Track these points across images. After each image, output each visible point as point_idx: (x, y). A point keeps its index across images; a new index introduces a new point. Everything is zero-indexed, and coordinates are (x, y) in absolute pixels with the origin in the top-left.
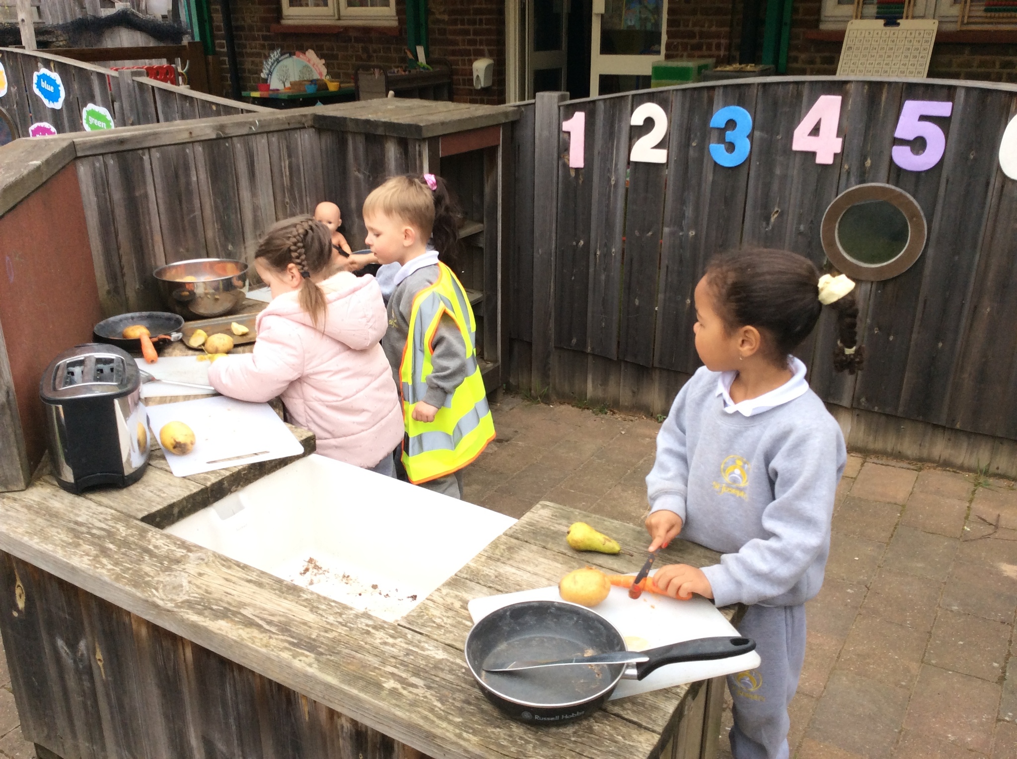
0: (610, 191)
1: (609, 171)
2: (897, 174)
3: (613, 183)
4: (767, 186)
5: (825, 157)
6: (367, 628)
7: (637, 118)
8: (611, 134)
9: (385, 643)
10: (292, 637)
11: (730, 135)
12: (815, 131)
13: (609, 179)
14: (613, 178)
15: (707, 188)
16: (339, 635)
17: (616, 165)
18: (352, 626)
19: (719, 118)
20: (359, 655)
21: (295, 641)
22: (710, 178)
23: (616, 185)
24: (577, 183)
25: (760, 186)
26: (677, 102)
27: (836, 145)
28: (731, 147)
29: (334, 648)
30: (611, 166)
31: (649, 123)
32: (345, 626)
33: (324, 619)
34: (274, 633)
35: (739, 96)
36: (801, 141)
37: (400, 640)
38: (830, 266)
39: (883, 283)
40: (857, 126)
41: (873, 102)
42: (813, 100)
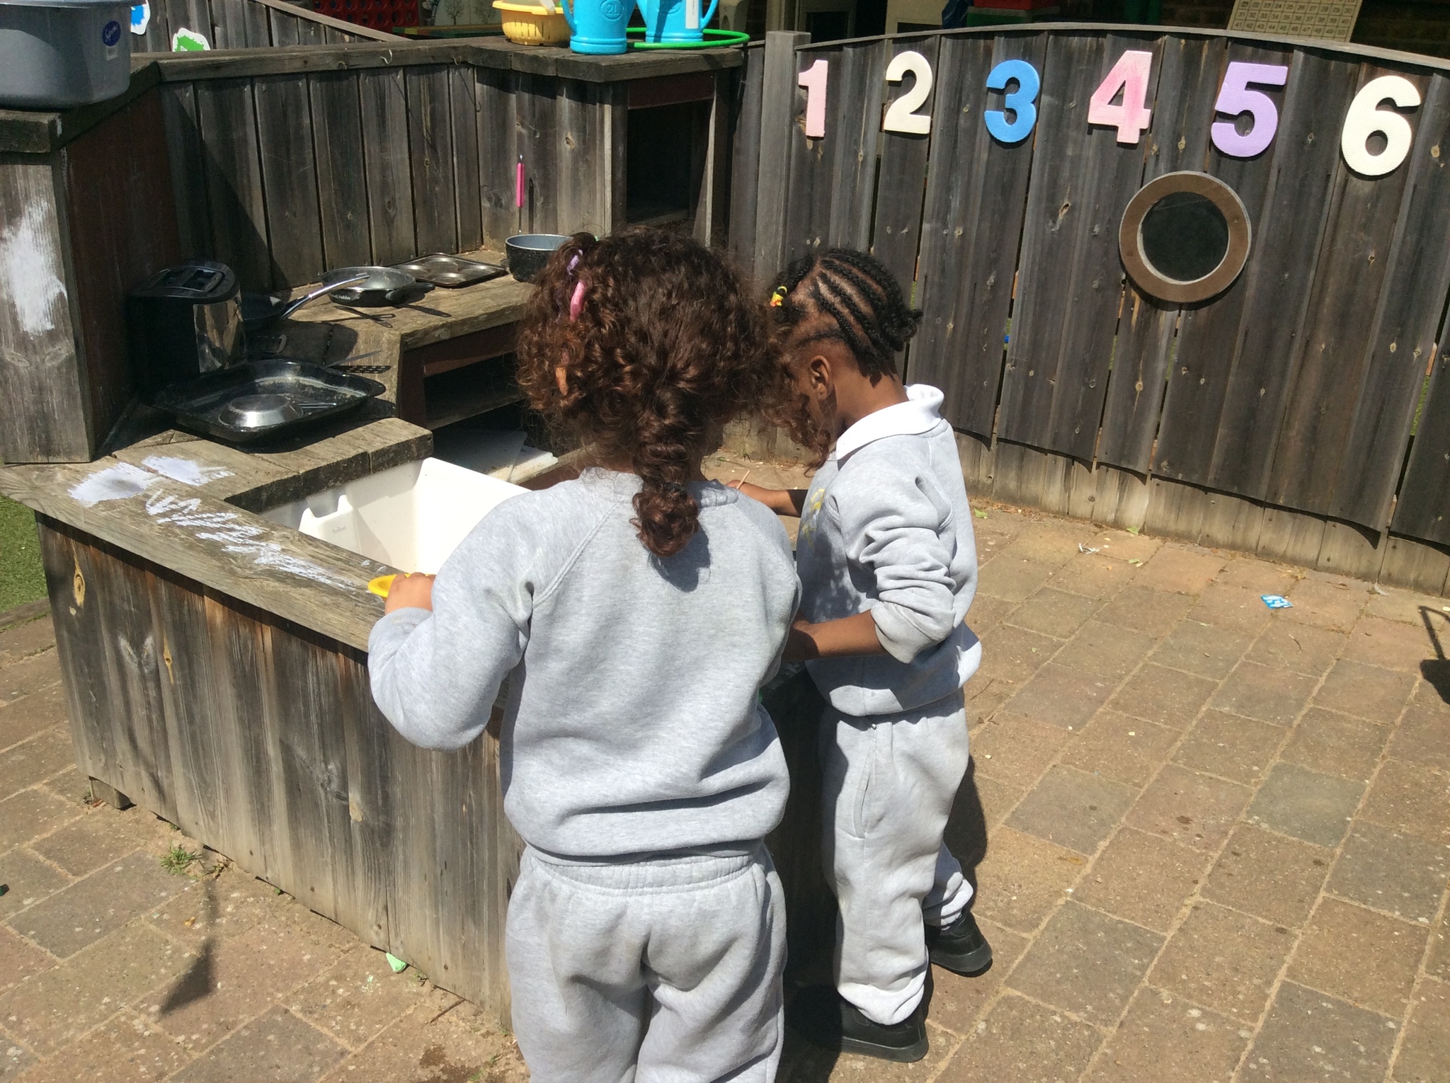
0: (856, 169)
1: (856, 142)
2: (1218, 159)
3: (860, 159)
4: (1056, 171)
7: (894, 71)
8: (860, 91)
11: (1011, 99)
12: (1117, 99)
13: (856, 153)
14: (861, 153)
15: (980, 170)
17: (865, 134)
19: (997, 76)
22: (985, 156)
23: (864, 162)
24: (815, 158)
25: (1047, 170)
26: (945, 52)
27: (1144, 118)
28: (1012, 114)
30: (860, 136)
31: (910, 78)
35: (1025, 47)
36: (1099, 111)
38: (1130, 281)
39: (1194, 306)
40: (1170, 93)
41: (1190, 62)
42: (1116, 57)
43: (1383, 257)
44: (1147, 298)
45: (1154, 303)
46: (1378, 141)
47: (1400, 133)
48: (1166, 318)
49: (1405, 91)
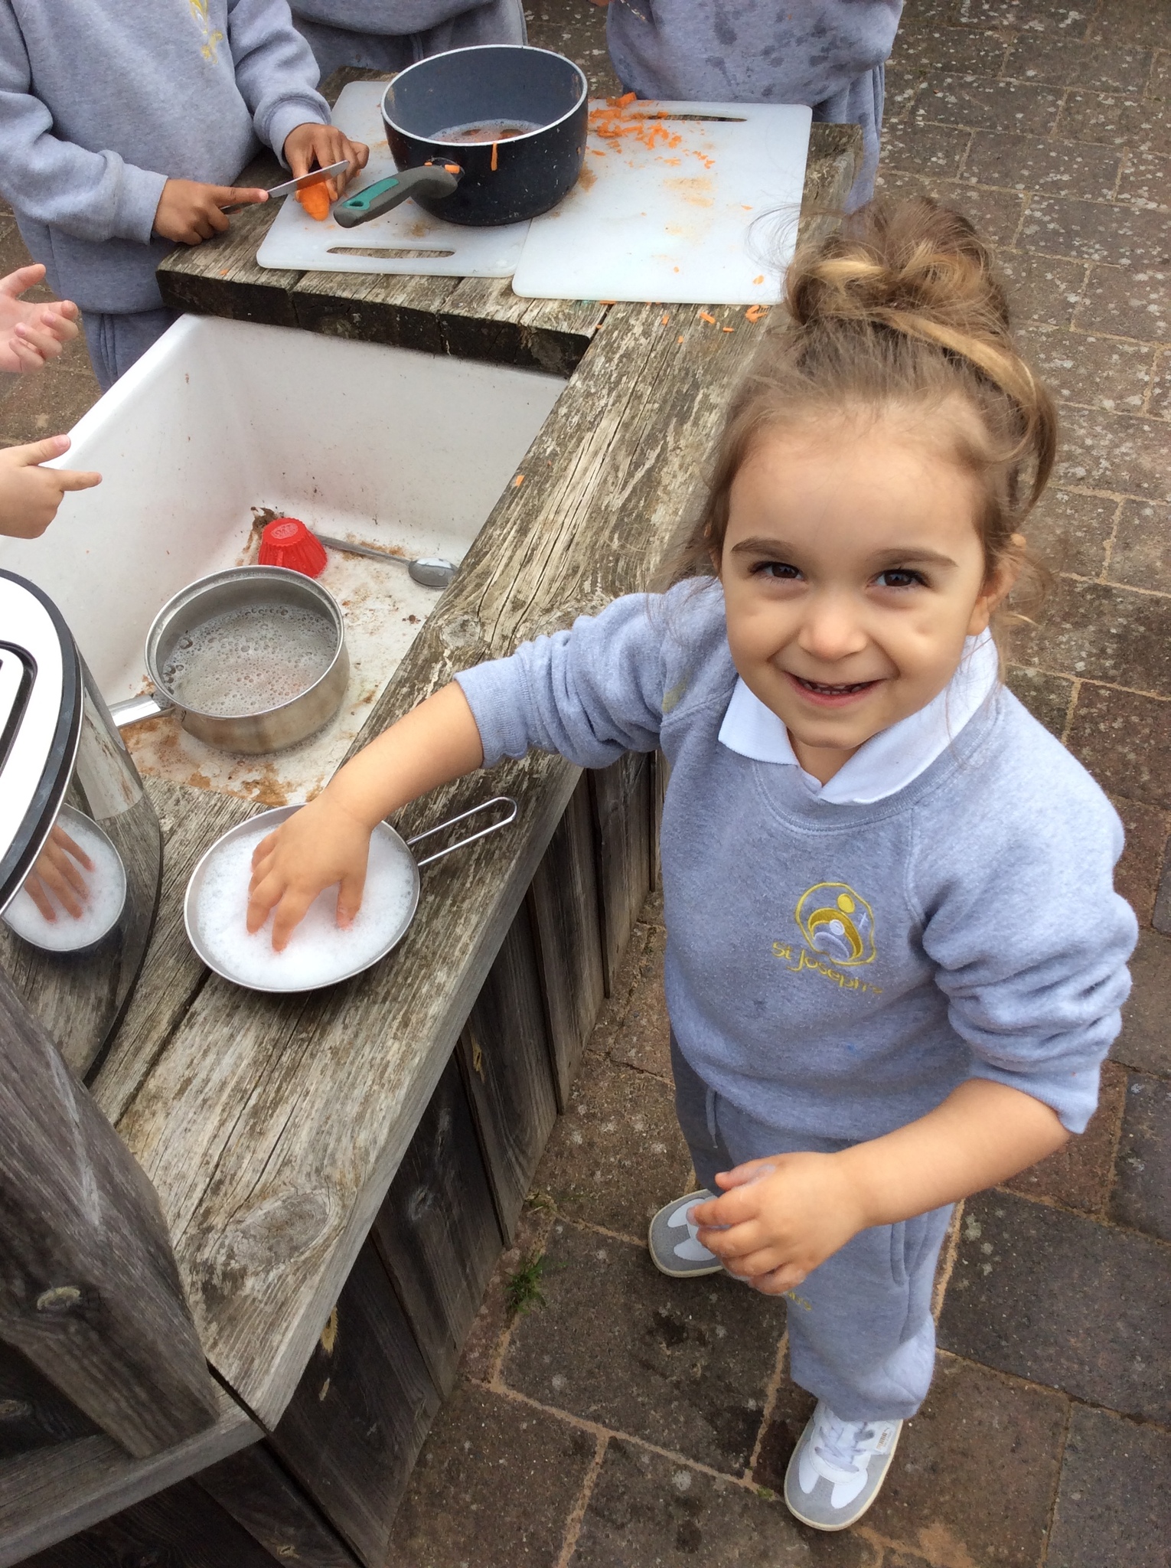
6: (616, 361)
9: (646, 334)
10: (667, 424)
16: (644, 381)
18: (615, 375)
20: (683, 348)
21: (675, 420)
29: (674, 377)
32: (618, 382)
33: (609, 408)
34: (664, 449)
37: (632, 321)
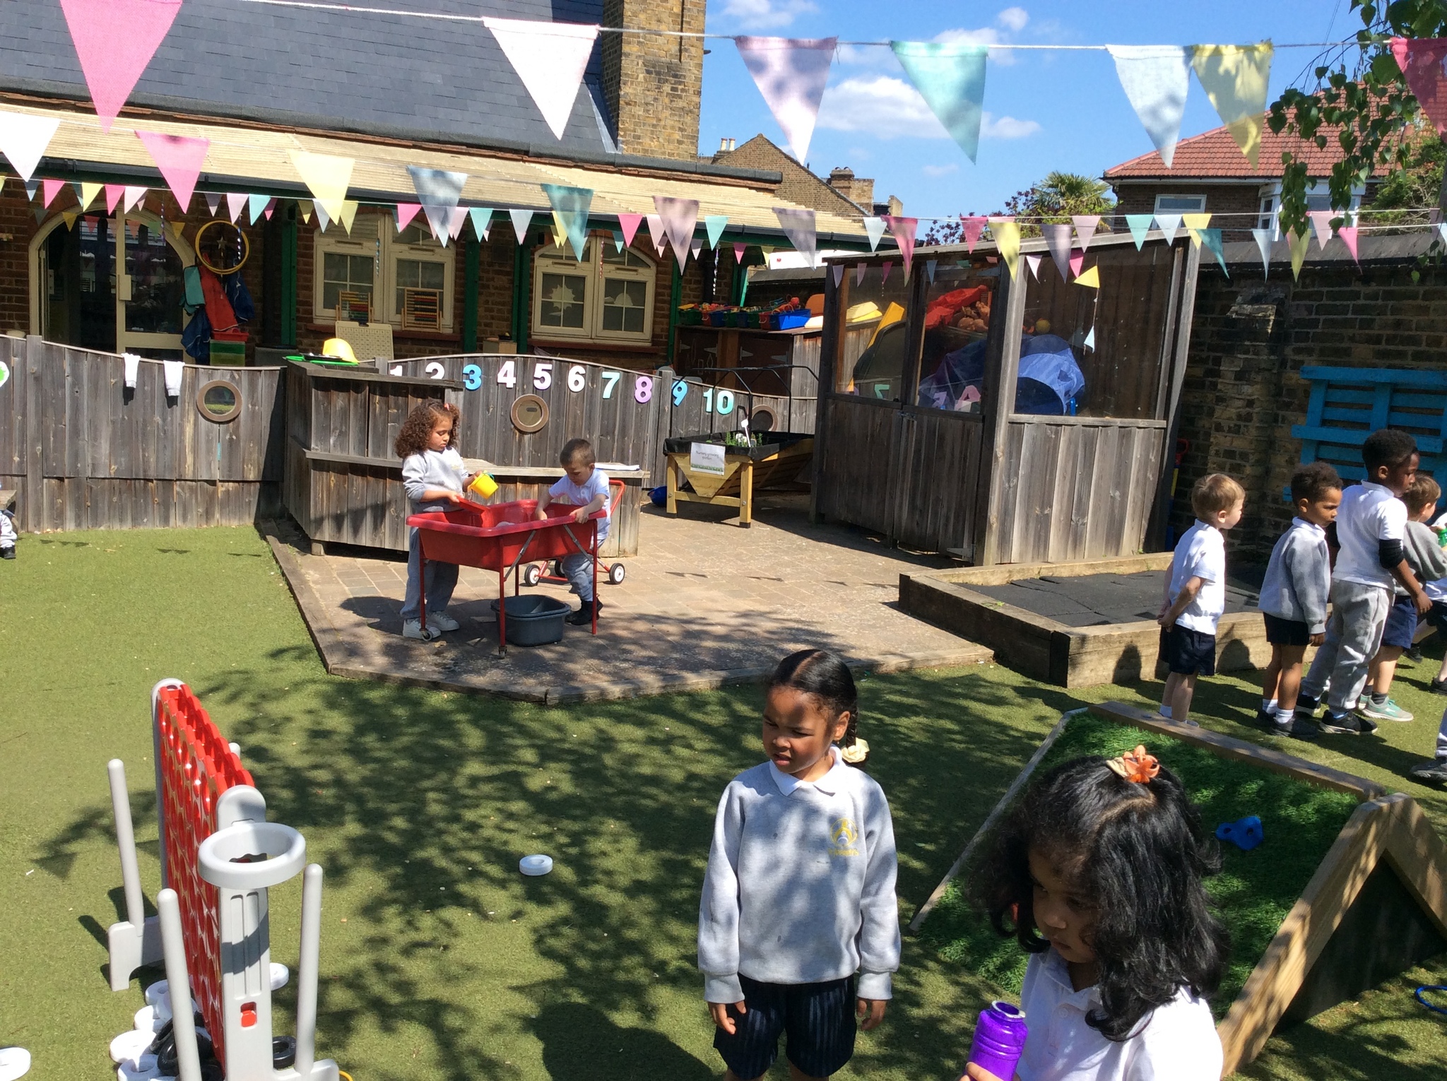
2: (536, 390)
4: (488, 397)
5: (510, 385)
7: (430, 368)
11: (471, 376)
12: (506, 375)
19: (467, 369)
25: (485, 397)
26: (447, 362)
27: (514, 380)
28: (472, 381)
31: (435, 371)
35: (474, 361)
36: (501, 379)
38: (515, 427)
39: (535, 433)
40: (521, 373)
41: (525, 363)
42: (503, 364)
43: (582, 413)
44: (520, 432)
45: (522, 433)
46: (577, 382)
47: (582, 381)
48: (527, 437)
49: (582, 370)
